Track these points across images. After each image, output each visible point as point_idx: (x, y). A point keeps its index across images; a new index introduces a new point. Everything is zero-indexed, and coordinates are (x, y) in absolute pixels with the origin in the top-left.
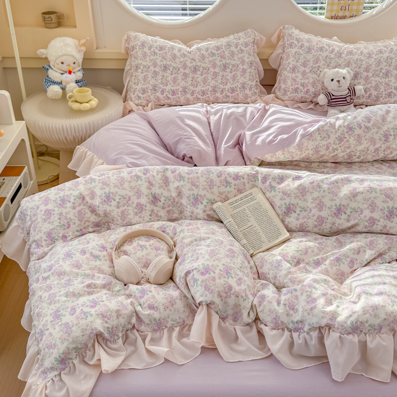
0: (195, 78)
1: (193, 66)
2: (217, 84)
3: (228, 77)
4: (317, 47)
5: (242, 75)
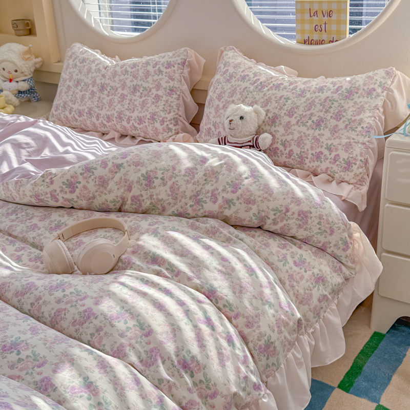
0: (101, 99)
1: (101, 83)
2: (123, 109)
3: (137, 103)
4: (241, 75)
5: (153, 103)
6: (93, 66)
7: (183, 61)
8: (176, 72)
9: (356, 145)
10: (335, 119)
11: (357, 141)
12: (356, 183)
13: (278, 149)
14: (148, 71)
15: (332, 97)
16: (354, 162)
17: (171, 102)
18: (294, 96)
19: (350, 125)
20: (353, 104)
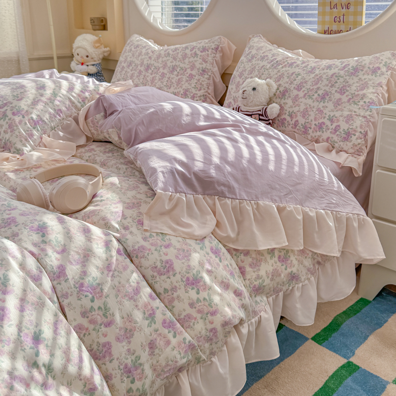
0: (146, 77)
1: (148, 63)
3: (173, 81)
5: (187, 81)
6: (144, 51)
7: (216, 46)
8: (210, 56)
9: (357, 117)
10: (339, 92)
11: (358, 114)
12: (354, 153)
13: (285, 120)
14: (186, 54)
15: (339, 73)
16: (353, 133)
17: (202, 81)
18: (305, 72)
19: (353, 100)
20: (358, 81)
